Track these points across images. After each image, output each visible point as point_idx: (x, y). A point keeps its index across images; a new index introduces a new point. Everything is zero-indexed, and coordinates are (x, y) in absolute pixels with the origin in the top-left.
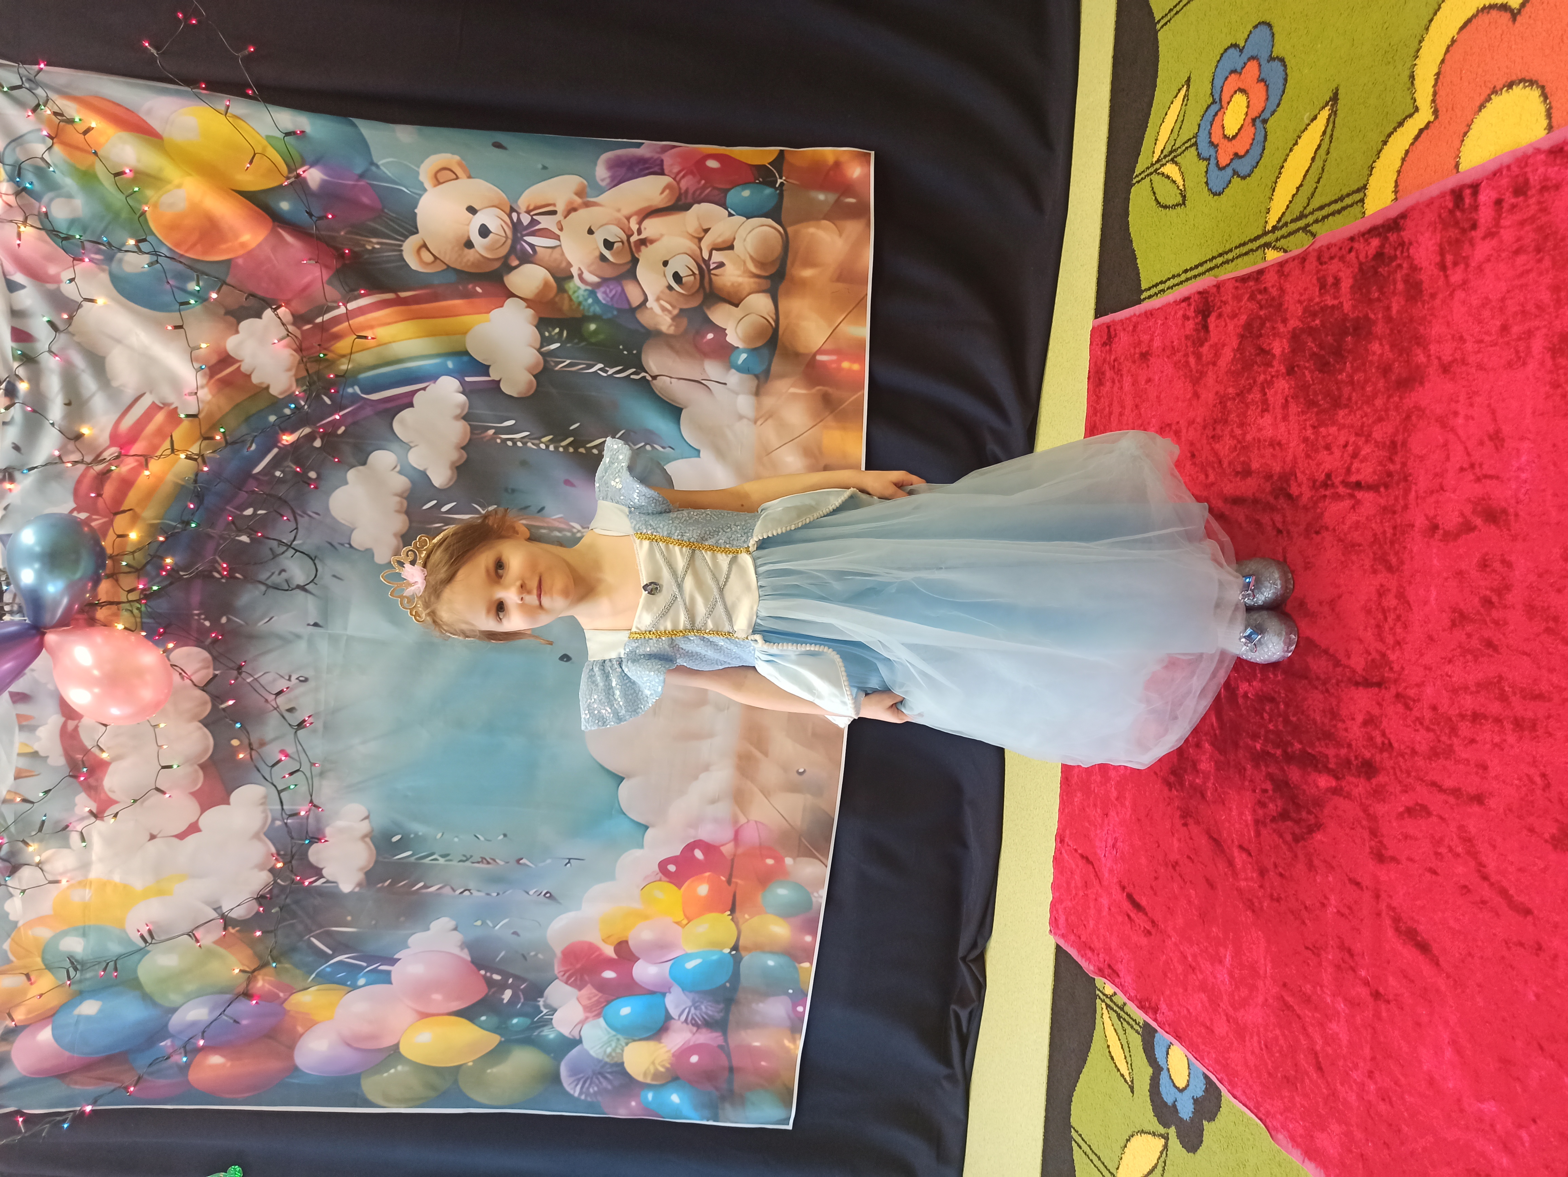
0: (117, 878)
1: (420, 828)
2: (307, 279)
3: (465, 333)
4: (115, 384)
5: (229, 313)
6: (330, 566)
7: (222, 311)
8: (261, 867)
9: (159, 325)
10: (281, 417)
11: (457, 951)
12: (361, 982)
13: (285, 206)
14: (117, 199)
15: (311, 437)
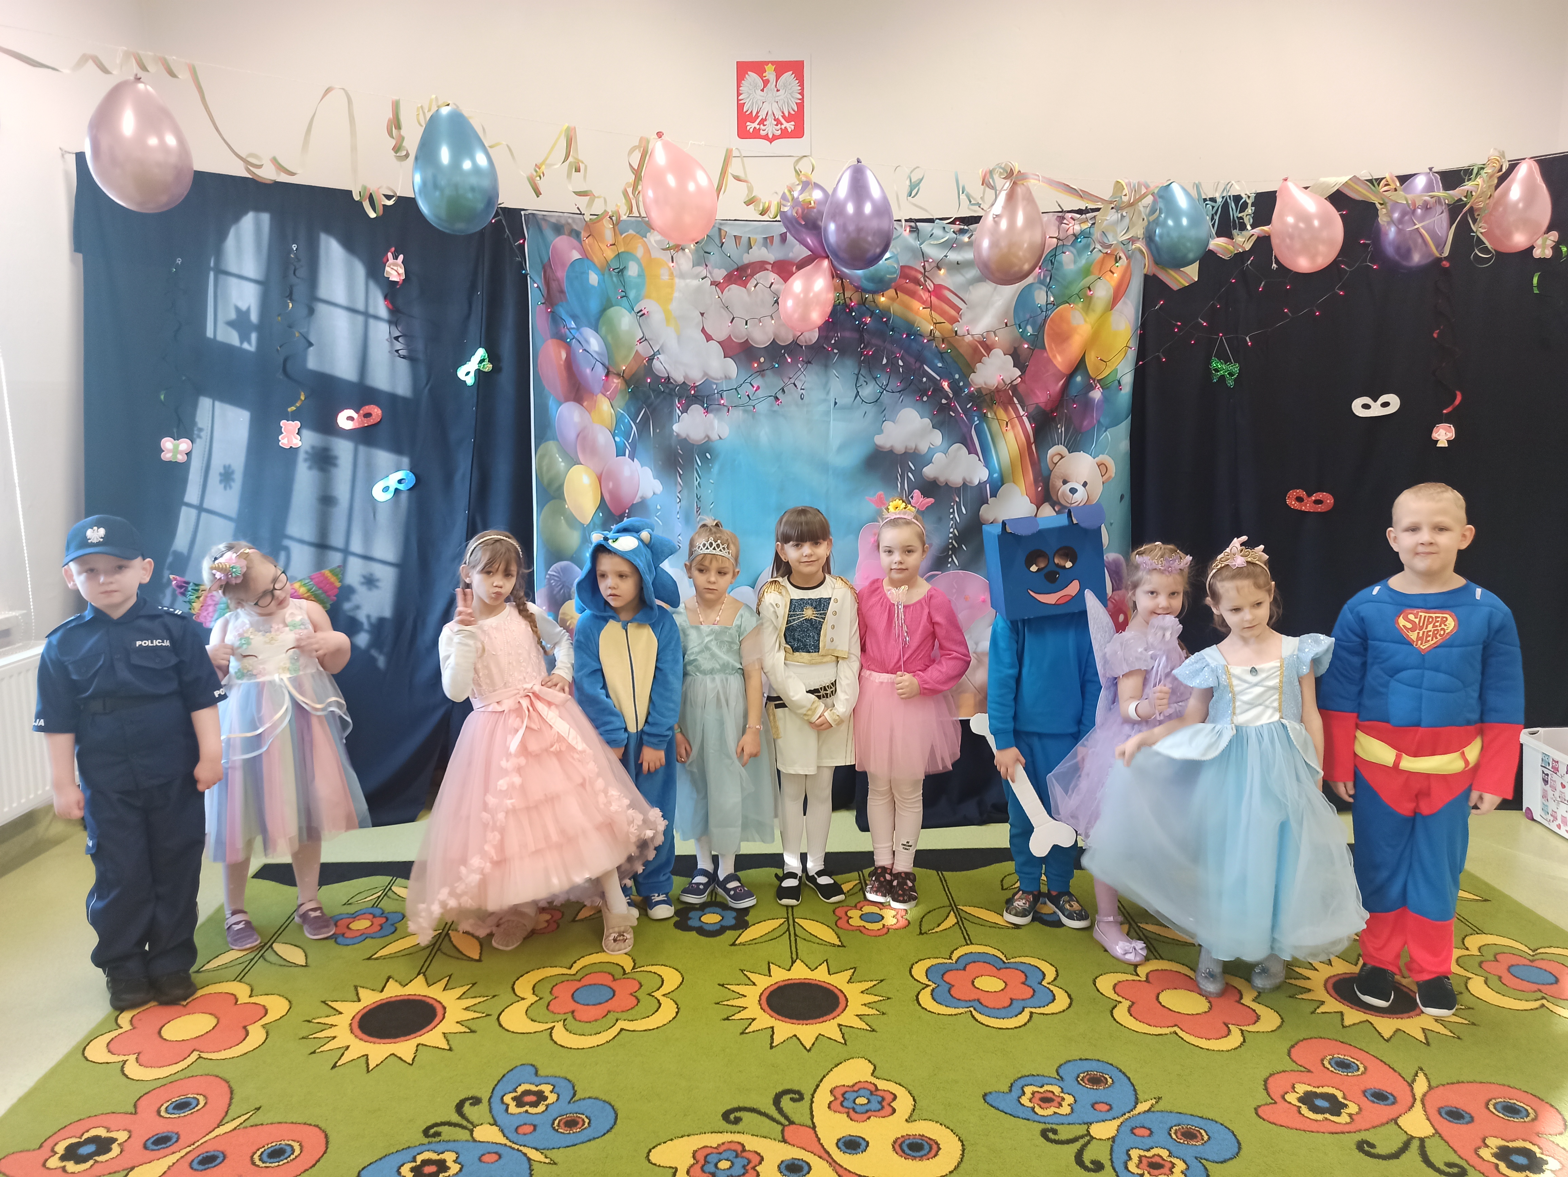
0: (676, 294)
1: (715, 469)
2: (1039, 393)
3: (1014, 482)
4: (971, 288)
5: (1015, 349)
6: (871, 410)
7: (1016, 346)
8: (686, 377)
9: (1006, 314)
10: (958, 381)
11: (639, 494)
12: (617, 439)
13: (1079, 379)
14: (1076, 289)
15: (947, 397)
